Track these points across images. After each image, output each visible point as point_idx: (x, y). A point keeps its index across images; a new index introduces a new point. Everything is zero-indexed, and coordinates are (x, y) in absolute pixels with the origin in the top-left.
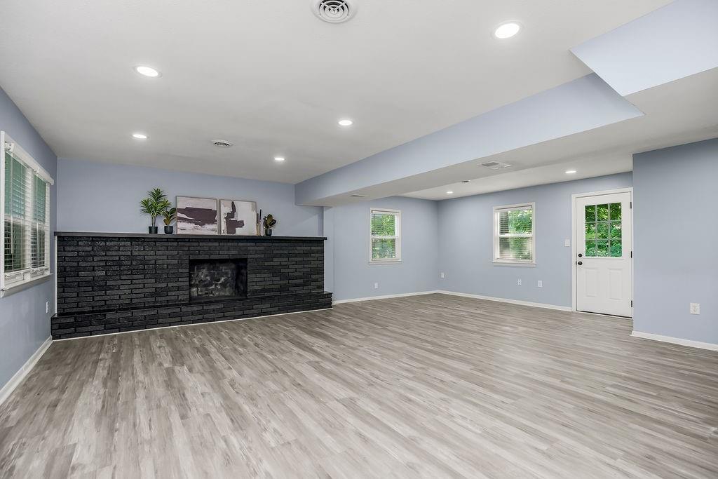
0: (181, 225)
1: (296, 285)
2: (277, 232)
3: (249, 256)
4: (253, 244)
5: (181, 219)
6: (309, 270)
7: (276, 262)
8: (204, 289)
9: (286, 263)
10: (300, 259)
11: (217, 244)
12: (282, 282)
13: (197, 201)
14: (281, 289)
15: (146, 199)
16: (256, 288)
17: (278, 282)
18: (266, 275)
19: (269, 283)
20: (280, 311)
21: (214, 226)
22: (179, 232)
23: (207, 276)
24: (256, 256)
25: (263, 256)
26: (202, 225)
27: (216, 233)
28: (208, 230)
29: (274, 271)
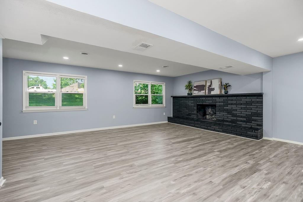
0: (195, 92)
1: (241, 121)
2: (231, 92)
3: (217, 104)
4: (219, 98)
5: (195, 90)
6: (250, 113)
7: (229, 107)
8: (211, 116)
9: (235, 108)
10: (245, 106)
11: (205, 98)
12: (233, 118)
13: (199, 82)
14: (232, 121)
15: (187, 84)
16: (220, 119)
17: (231, 118)
18: (224, 113)
19: (226, 117)
20: (223, 132)
21: (204, 91)
22: (194, 94)
23: (211, 111)
24: (220, 104)
25: (223, 104)
26: (200, 91)
27: (204, 94)
28: (202, 93)
29: (229, 112)
